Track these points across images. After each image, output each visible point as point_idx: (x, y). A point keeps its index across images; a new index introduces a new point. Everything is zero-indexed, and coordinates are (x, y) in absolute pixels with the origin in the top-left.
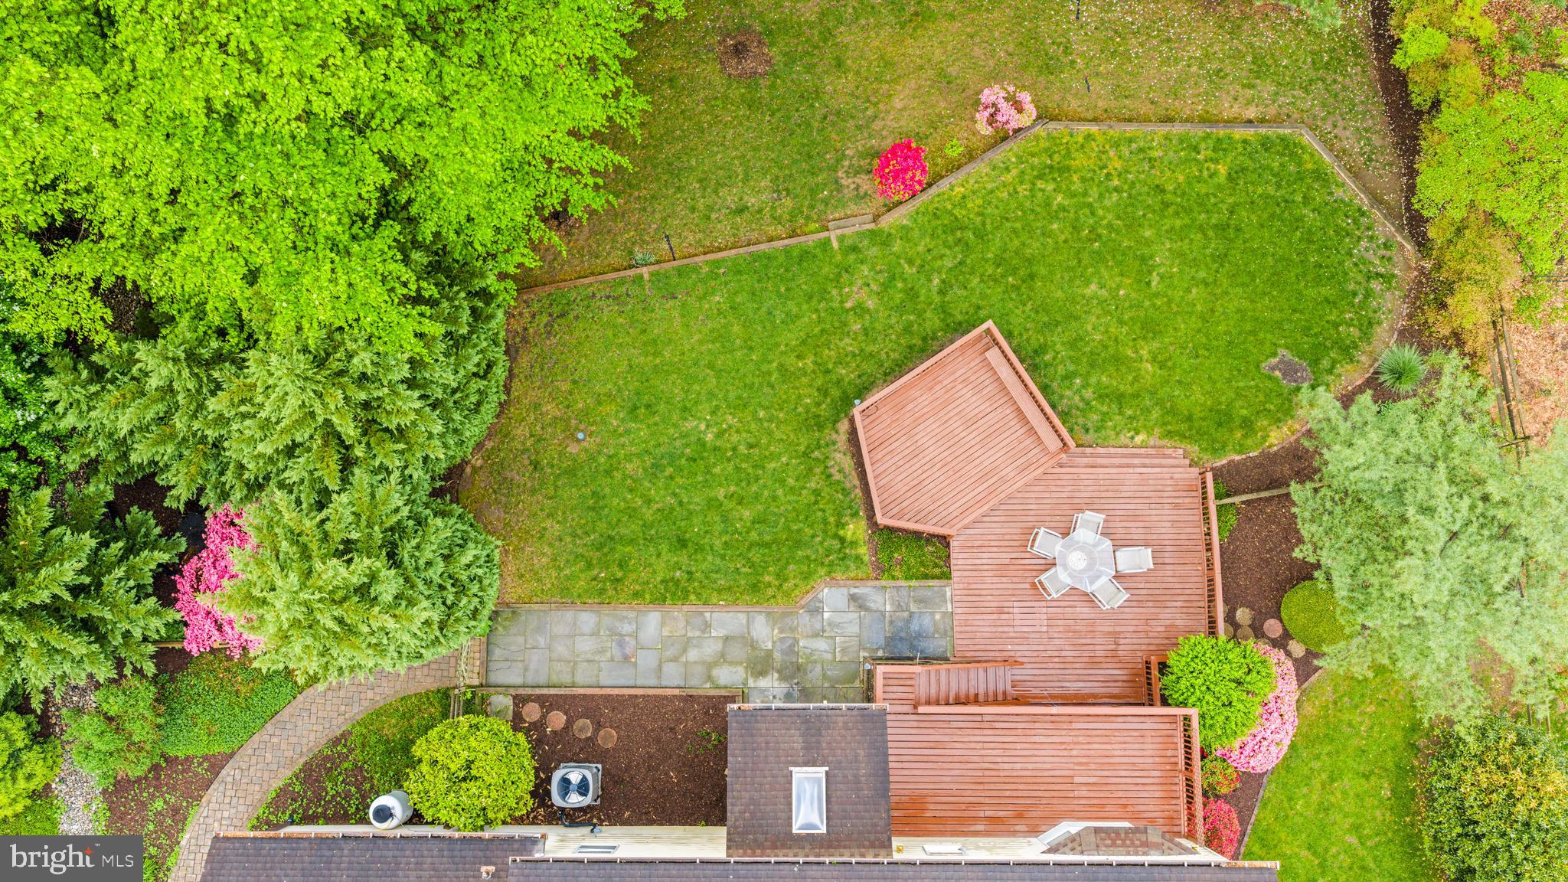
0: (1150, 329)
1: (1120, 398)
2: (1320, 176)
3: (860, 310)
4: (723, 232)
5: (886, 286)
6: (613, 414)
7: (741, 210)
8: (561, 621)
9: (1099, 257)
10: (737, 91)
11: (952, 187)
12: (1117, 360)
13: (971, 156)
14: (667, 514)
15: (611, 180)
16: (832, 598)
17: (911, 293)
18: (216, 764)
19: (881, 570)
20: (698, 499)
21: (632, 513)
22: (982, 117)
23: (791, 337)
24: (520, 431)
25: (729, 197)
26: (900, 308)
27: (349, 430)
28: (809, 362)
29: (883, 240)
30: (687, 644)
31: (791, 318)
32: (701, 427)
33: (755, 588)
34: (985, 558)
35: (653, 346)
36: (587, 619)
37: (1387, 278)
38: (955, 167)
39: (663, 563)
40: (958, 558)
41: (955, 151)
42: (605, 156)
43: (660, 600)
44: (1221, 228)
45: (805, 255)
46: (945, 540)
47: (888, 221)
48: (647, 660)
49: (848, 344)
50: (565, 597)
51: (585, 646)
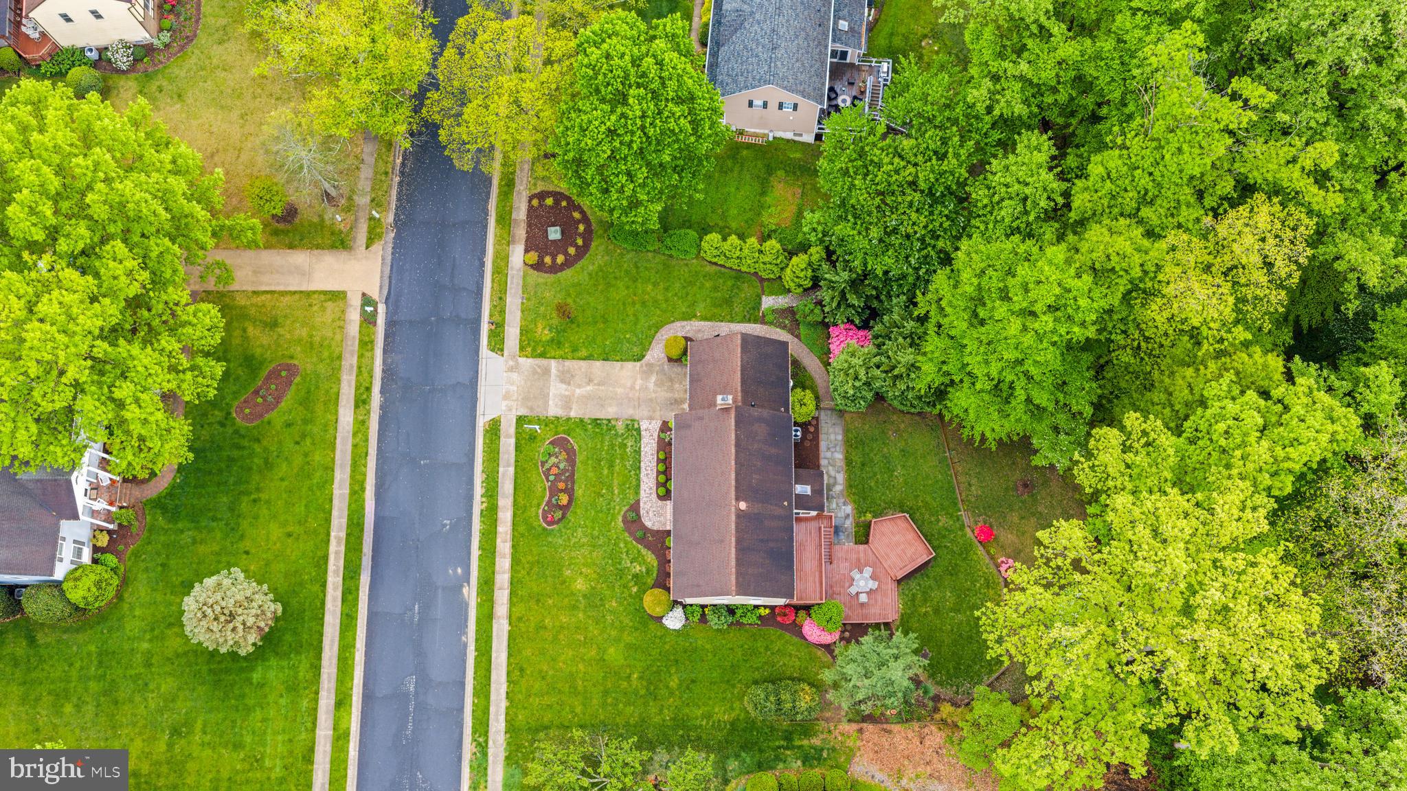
0: (937, 611)
1: (913, 600)
2: (991, 671)
3: (938, 521)
4: (962, 479)
5: (946, 529)
6: (901, 445)
7: (970, 485)
8: (839, 430)
9: (959, 597)
10: (1011, 484)
11: (980, 551)
12: (925, 601)
13: (992, 558)
14: (872, 460)
15: (971, 440)
16: (848, 509)
17: (944, 537)
18: (798, 337)
19: (857, 524)
20: (876, 469)
21: (872, 450)
22: (1003, 559)
23: (928, 499)
24: (895, 417)
25: (974, 481)
26: (939, 533)
27: (896, 372)
28: (920, 504)
29: (962, 528)
30: (833, 466)
31: (934, 499)
32: (899, 471)
33: (851, 486)
34: (862, 555)
35: (923, 457)
36: (840, 437)
37: (957, 693)
38: (988, 553)
39: (857, 459)
40: (862, 547)
41: (992, 551)
42: (978, 438)
43: (846, 458)
44: (971, 637)
45: (955, 504)
46: (867, 542)
47: (968, 530)
48: (829, 454)
49: (927, 516)
50: (846, 431)
51: (832, 437)
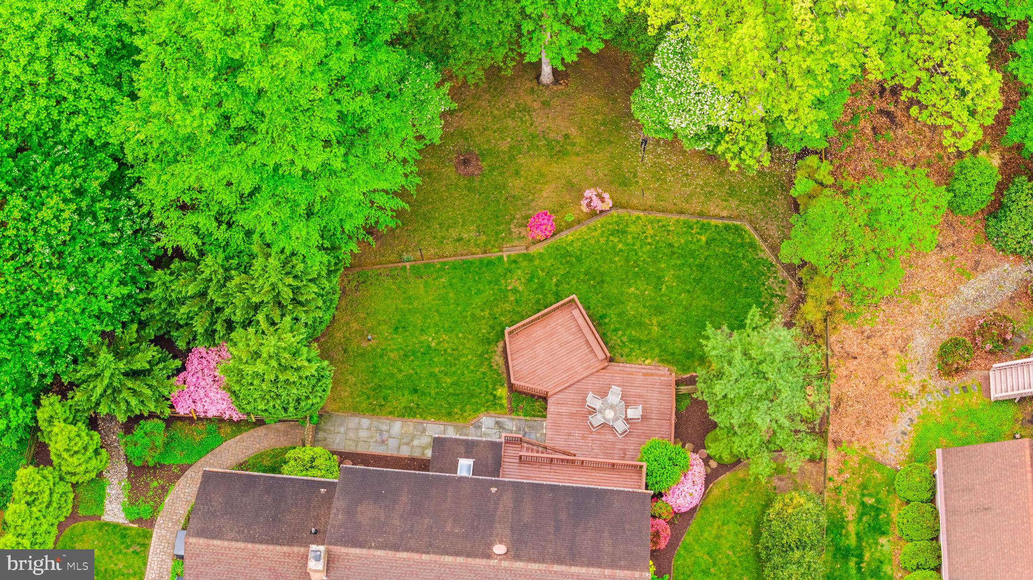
0: (659, 310)
1: (640, 342)
2: (752, 245)
3: (515, 291)
4: (449, 249)
5: (530, 280)
6: (385, 330)
7: (459, 240)
8: (353, 422)
9: (637, 275)
10: (463, 182)
11: (567, 237)
12: (641, 324)
13: (579, 222)
14: (409, 377)
15: (399, 214)
16: (487, 422)
17: (542, 285)
18: (184, 469)
19: (512, 410)
20: (424, 372)
21: (392, 376)
22: (584, 203)
23: (478, 300)
24: (339, 335)
25: (454, 233)
26: (535, 291)
28: (486, 313)
29: (531, 259)
30: (413, 437)
31: (479, 292)
32: (430, 339)
33: (449, 414)
34: (564, 409)
35: (409, 300)
36: (365, 422)
37: (782, 298)
38: (569, 226)
39: (405, 399)
40: (551, 408)
41: (570, 218)
42: (400, 204)
43: (402, 416)
44: (701, 266)
45: (490, 263)
46: (544, 399)
47: (535, 250)
48: (393, 443)
49: (507, 306)
50: (356, 411)
51: (363, 434)
